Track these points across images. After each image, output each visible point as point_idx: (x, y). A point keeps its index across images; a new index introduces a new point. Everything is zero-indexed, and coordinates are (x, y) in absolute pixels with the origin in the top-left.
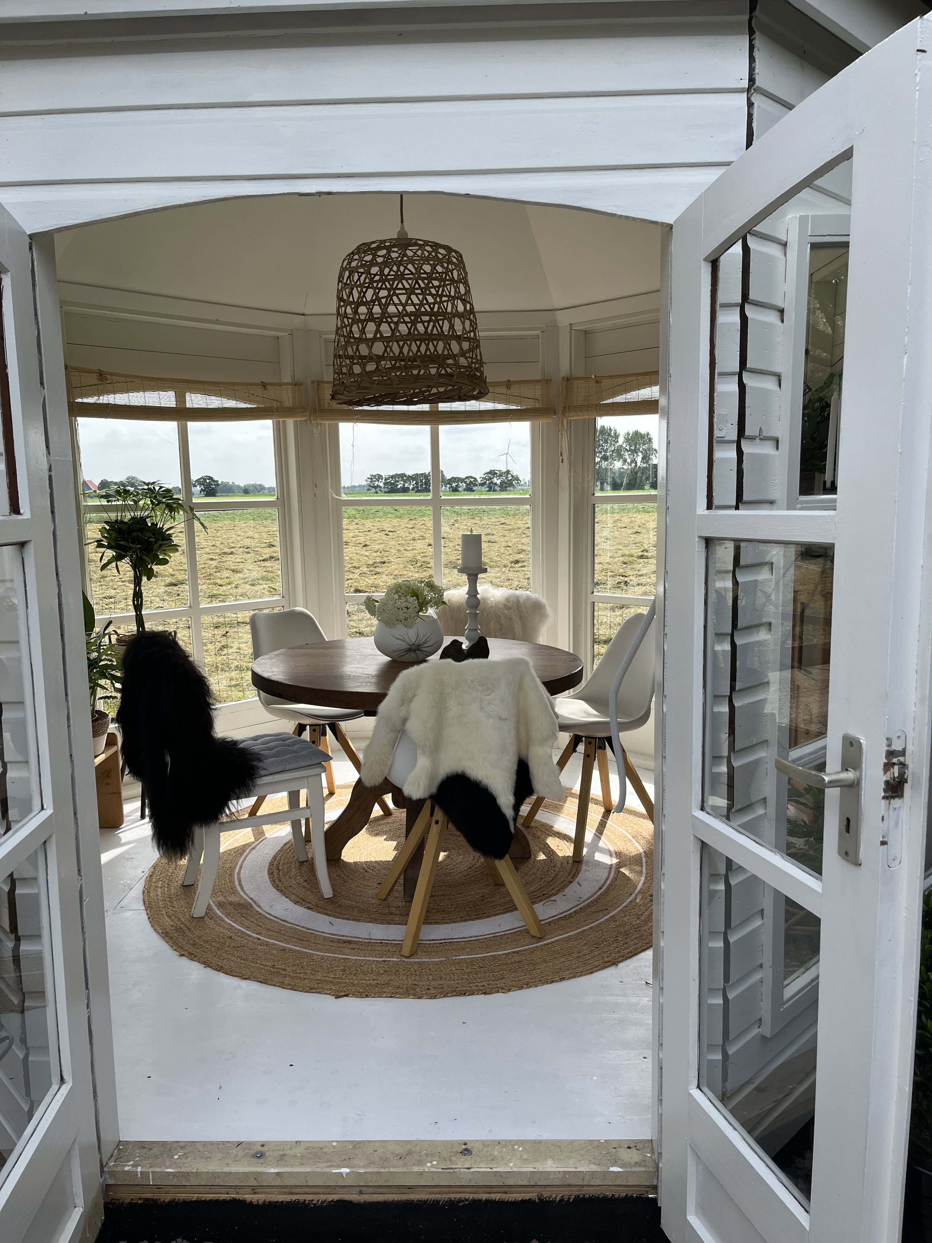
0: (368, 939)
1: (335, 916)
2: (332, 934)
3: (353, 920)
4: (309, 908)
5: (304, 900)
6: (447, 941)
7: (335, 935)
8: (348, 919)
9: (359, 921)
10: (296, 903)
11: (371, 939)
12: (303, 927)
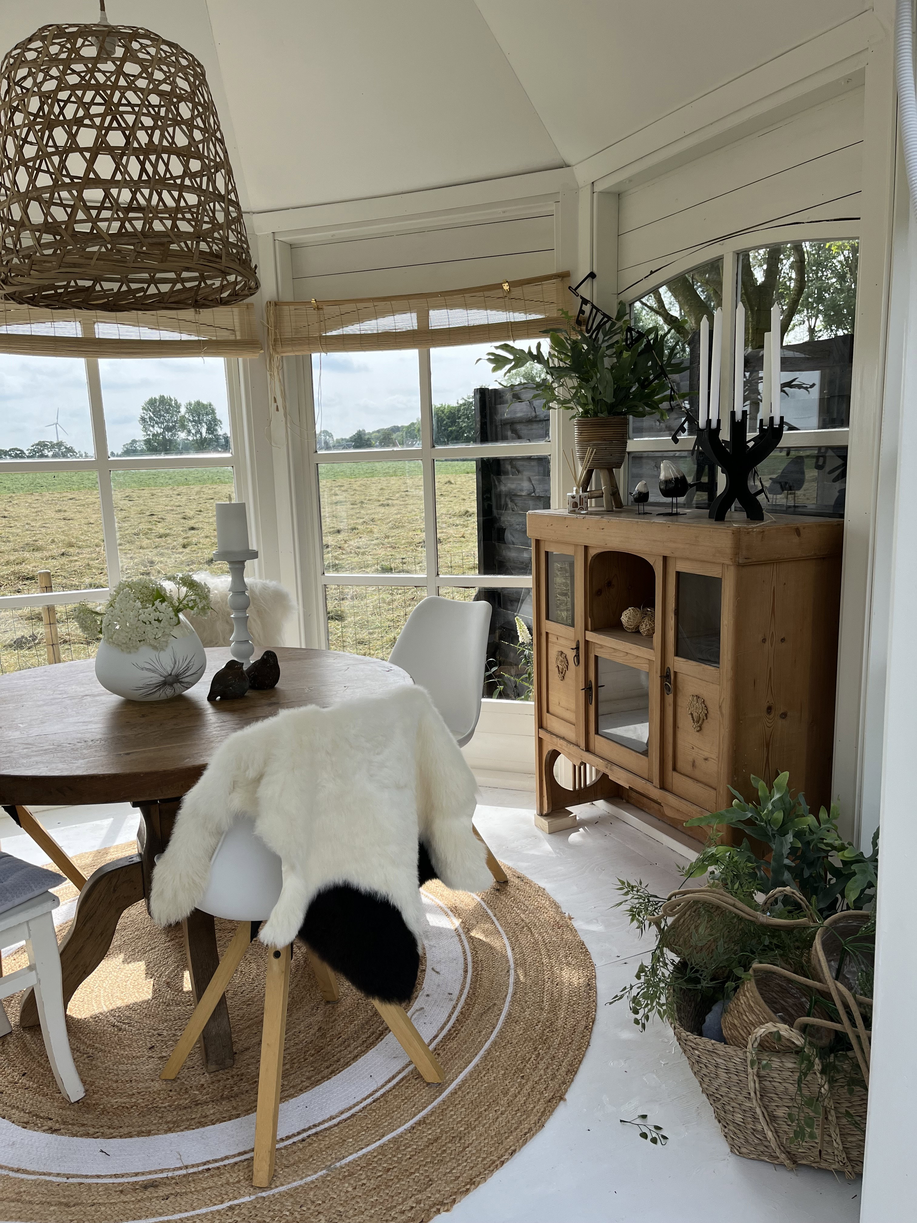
0: (181, 1168)
1: (104, 1136)
2: (116, 1176)
3: (140, 1134)
4: (52, 1131)
5: (37, 1116)
6: (310, 1132)
7: (123, 1176)
8: (130, 1135)
9: (149, 1133)
10: (25, 1125)
11: (186, 1167)
12: (58, 1175)
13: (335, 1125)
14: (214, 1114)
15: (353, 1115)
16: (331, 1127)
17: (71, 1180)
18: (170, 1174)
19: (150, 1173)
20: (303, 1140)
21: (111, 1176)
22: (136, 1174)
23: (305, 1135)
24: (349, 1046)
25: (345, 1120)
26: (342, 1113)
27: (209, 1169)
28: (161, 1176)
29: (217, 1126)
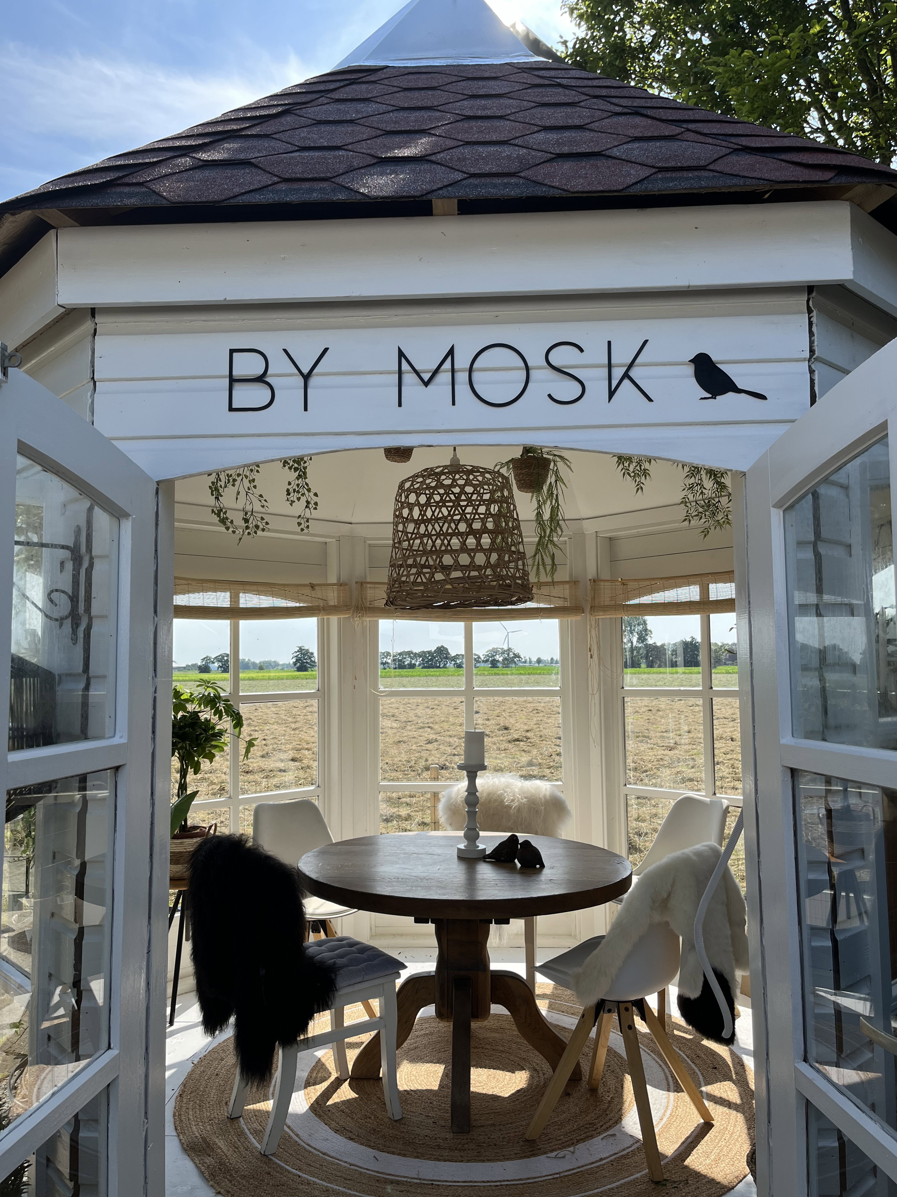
1: (379, 1149)
2: (378, 1172)
3: (399, 1154)
4: (351, 1139)
5: (345, 1129)
7: (381, 1173)
8: (393, 1153)
9: (405, 1155)
10: (336, 1131)
11: (420, 1179)
12: (346, 1162)
13: (521, 1184)
14: (448, 1156)
15: (535, 1182)
16: (518, 1184)
17: (352, 1167)
18: (409, 1180)
19: (398, 1176)
20: (497, 1186)
21: (375, 1171)
22: (389, 1175)
23: (498, 1184)
24: (551, 1143)
25: (529, 1183)
26: (528, 1179)
27: (432, 1184)
28: (403, 1179)
29: (448, 1163)
